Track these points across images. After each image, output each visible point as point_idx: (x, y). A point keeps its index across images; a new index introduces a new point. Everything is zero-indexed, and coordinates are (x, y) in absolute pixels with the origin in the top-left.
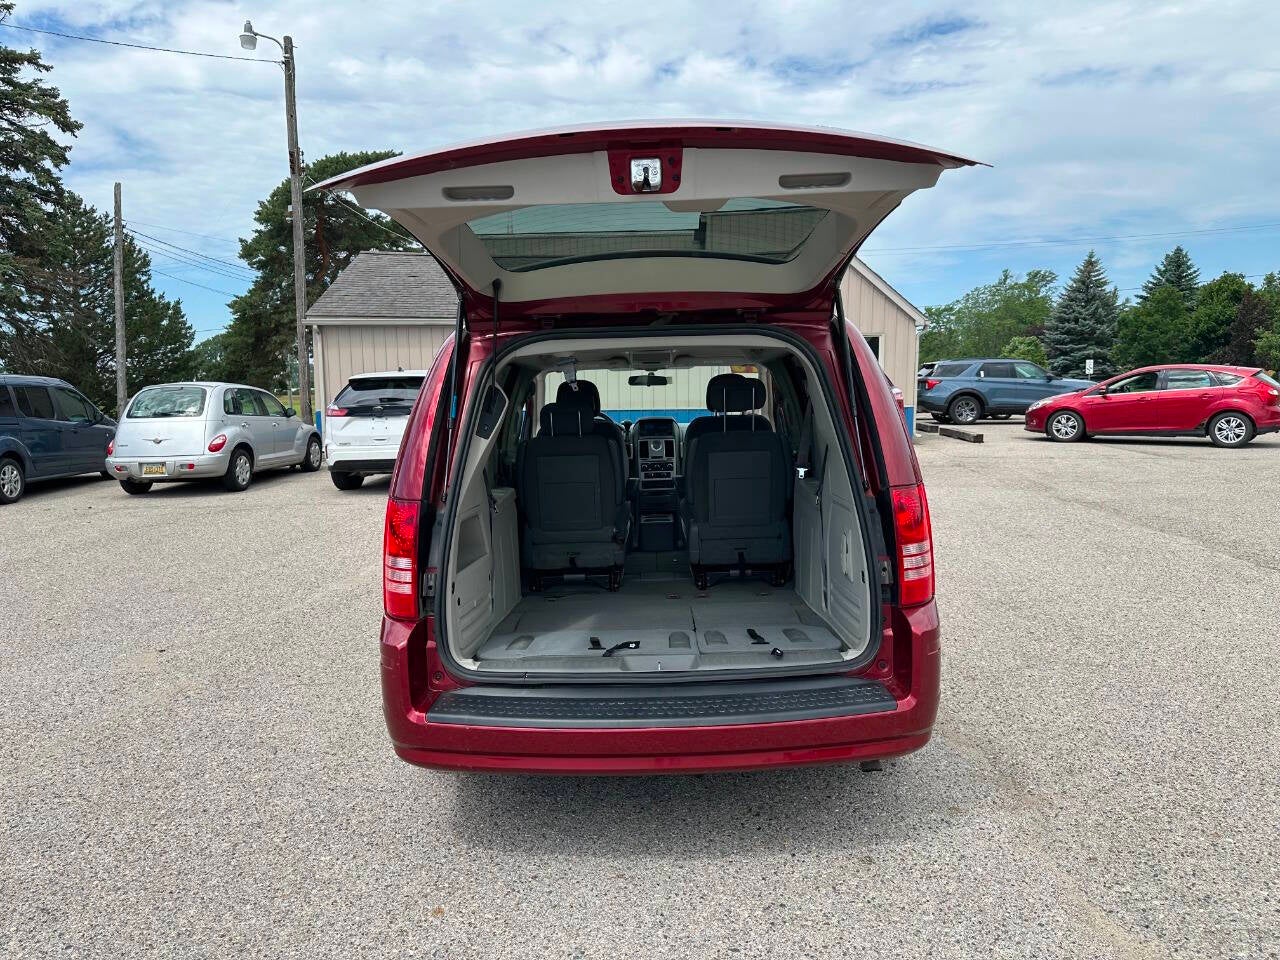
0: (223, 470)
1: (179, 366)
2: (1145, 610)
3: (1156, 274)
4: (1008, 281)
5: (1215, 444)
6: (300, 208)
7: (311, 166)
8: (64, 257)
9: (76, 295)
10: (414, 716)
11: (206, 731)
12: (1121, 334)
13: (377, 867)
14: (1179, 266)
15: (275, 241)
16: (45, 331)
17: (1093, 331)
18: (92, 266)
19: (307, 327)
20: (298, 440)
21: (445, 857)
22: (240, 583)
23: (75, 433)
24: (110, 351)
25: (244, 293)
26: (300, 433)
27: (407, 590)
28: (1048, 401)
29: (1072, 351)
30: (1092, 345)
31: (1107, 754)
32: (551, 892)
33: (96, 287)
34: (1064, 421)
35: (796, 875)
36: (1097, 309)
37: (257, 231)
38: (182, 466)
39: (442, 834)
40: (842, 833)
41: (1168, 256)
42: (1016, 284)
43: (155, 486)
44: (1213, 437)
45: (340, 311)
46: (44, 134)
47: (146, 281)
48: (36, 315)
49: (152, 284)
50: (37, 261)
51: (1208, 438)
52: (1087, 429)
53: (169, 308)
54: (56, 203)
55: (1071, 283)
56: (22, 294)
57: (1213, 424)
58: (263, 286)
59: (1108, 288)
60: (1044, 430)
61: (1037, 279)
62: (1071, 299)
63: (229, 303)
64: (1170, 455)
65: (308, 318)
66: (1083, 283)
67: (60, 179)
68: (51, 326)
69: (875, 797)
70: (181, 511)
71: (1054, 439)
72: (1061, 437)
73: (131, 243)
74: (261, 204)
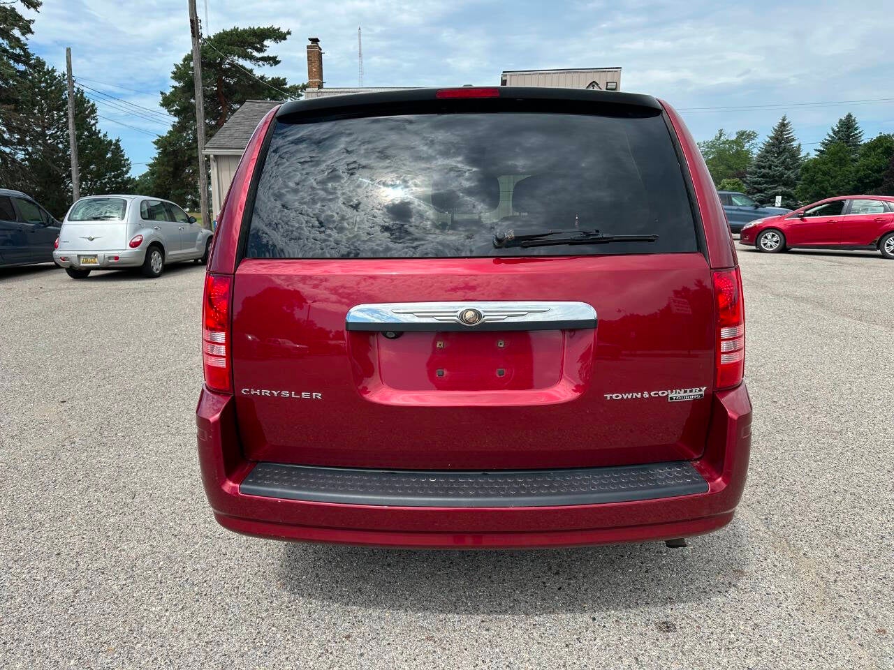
0: (140, 261)
1: (120, 187)
2: (864, 385)
3: (832, 134)
4: (722, 138)
5: (884, 256)
6: (199, 65)
7: (212, 38)
8: (34, 105)
9: (43, 135)
10: (229, 486)
11: (80, 475)
12: (803, 177)
13: (200, 619)
14: (849, 128)
15: (186, 95)
16: (22, 160)
17: (782, 175)
18: (55, 112)
19: (206, 156)
20: (199, 240)
21: (267, 610)
22: (139, 348)
23: (33, 232)
24: (69, 176)
25: (165, 134)
26: (200, 235)
27: (222, 363)
28: (758, 222)
29: (766, 189)
30: (780, 185)
31: (867, 517)
32: (362, 655)
33: (58, 128)
34: (769, 237)
35: (598, 642)
36: (785, 159)
37: (173, 87)
38: (109, 258)
39: (266, 585)
40: (637, 596)
41: (841, 120)
42: (727, 140)
43: (92, 273)
44: (883, 251)
45: (230, 145)
46: (13, 9)
47: (94, 124)
48: (16, 149)
49: (98, 126)
50: (12, 107)
51: (879, 252)
52: (787, 244)
53: (111, 145)
54: (25, 63)
55: (768, 139)
56: (4, 132)
57: (883, 240)
58: (179, 129)
59: (795, 144)
60: (754, 243)
61: (744, 136)
62: (767, 151)
63: (154, 141)
64: (851, 264)
65: (206, 151)
66: (777, 139)
67: (26, 45)
68: (27, 156)
69: (664, 557)
70: (108, 291)
71: (761, 251)
72: (767, 249)
73: (82, 95)
74: (176, 66)
